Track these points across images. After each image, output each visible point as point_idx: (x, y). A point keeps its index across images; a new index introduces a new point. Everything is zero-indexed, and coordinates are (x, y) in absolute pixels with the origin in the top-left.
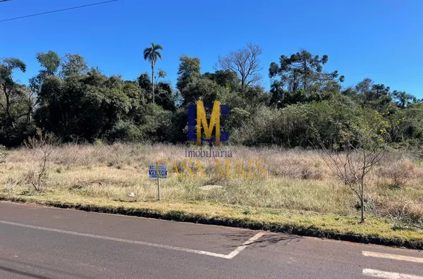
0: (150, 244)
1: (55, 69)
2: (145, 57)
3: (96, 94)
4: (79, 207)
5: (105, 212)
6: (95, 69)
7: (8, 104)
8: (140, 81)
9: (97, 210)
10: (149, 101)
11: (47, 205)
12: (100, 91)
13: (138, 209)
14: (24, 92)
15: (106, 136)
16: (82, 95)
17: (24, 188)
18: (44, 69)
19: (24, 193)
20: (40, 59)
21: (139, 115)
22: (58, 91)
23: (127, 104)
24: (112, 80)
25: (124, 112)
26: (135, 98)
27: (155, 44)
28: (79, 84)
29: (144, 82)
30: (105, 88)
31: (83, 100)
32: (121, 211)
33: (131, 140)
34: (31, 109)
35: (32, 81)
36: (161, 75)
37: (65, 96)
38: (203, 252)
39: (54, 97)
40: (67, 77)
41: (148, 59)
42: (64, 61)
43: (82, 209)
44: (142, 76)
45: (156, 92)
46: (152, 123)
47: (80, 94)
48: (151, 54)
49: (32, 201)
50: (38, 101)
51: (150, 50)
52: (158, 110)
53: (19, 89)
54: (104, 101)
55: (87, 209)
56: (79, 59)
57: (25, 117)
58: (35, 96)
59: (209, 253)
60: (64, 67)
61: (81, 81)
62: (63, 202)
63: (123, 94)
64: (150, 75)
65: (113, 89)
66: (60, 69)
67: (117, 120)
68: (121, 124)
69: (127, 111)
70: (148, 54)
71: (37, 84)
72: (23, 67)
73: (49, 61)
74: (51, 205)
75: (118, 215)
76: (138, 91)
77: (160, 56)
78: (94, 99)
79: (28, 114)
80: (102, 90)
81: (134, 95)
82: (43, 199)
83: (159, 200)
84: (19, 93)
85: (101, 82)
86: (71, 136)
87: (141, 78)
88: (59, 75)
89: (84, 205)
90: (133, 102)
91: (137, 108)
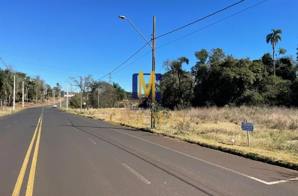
0: (224, 168)
1: (205, 60)
2: (268, 41)
3: (230, 73)
4: (198, 144)
5: (211, 148)
6: (230, 56)
7: (180, 84)
8: (263, 60)
9: (207, 146)
10: (271, 74)
11: (184, 140)
12: (232, 70)
13: (229, 149)
14: (189, 76)
15: (236, 101)
16: (220, 74)
17: (175, 131)
18: (199, 61)
19: (175, 134)
20: (196, 55)
21: (262, 85)
22: (206, 73)
23: (252, 77)
24: (241, 62)
25: (250, 83)
26: (259, 73)
27: (276, 29)
28: (219, 68)
29: (266, 60)
30: (236, 69)
31: (221, 78)
32: (220, 149)
33: (255, 105)
34: (192, 86)
35: (192, 68)
36: (281, 52)
37: (210, 76)
38: (253, 178)
39: (204, 78)
40: (212, 64)
41: (270, 42)
42: (211, 54)
43: (200, 145)
44: (265, 56)
45: (277, 66)
46: (272, 91)
47: (219, 74)
48: (272, 38)
49: (178, 138)
50: (195, 81)
51: (271, 35)
52: (277, 80)
53: (185, 75)
54: (235, 77)
55: (202, 145)
56: (219, 50)
57: (189, 91)
58: (194, 77)
59: (256, 179)
60: (210, 57)
61: (219, 65)
62: (191, 140)
63: (249, 70)
64: (271, 54)
65: (242, 68)
66: (208, 59)
67: (245, 89)
68: (247, 93)
69: (252, 82)
70: (269, 38)
71: (195, 70)
72: (187, 61)
73: (202, 55)
74: (186, 141)
75: (218, 151)
76: (261, 67)
77: (280, 38)
78: (228, 77)
79: (190, 89)
80: (234, 69)
81: (258, 70)
82: (182, 137)
83: (248, 146)
84: (186, 77)
85: (233, 64)
86: (206, 102)
87: (264, 57)
88: (207, 63)
89: (201, 143)
90: (257, 76)
91: (260, 80)
